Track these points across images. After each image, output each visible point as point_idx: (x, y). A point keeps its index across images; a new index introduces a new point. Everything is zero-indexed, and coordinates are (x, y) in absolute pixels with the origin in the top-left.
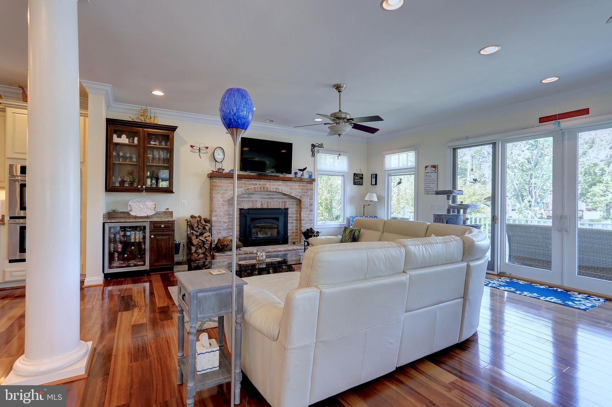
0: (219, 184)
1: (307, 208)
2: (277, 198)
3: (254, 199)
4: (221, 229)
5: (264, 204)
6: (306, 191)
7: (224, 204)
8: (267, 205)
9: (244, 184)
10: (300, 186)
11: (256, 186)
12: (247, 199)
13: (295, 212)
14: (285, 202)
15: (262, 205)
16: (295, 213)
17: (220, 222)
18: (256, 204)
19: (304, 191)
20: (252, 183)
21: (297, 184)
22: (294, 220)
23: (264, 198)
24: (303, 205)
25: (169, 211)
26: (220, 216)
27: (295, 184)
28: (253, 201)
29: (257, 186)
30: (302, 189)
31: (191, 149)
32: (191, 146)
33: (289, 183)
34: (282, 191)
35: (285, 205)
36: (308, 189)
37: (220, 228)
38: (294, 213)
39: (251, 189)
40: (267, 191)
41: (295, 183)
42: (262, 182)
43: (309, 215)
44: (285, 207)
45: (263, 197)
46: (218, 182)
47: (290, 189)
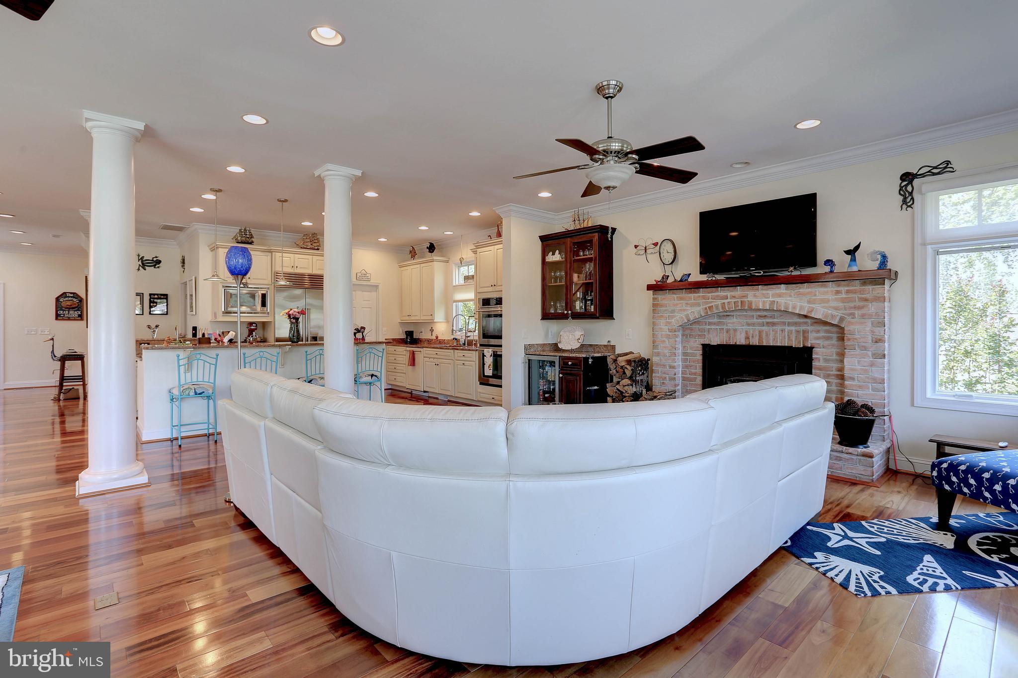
0: (661, 302)
1: (864, 348)
2: (784, 323)
3: (730, 326)
4: (665, 378)
5: (753, 337)
6: (858, 303)
7: (669, 335)
8: (759, 340)
9: (704, 298)
10: (838, 292)
11: (726, 301)
12: (717, 327)
13: (835, 357)
14: (804, 332)
15: (747, 338)
16: (837, 360)
17: (664, 366)
18: (735, 335)
19: (852, 305)
20: (717, 296)
21: (831, 288)
22: (833, 377)
23: (753, 324)
24: (849, 340)
25: (610, 345)
26: (665, 356)
27: (822, 289)
28: (728, 331)
29: (729, 300)
30: (843, 300)
31: (635, 250)
32: (635, 246)
33: (805, 288)
34: (787, 308)
35: (805, 338)
36: (866, 300)
37: (664, 375)
38: (832, 360)
39: (717, 307)
40: (750, 309)
41: (822, 286)
42: (739, 291)
43: (871, 366)
44: (806, 345)
45: (750, 321)
46: (661, 298)
47: (809, 302)
